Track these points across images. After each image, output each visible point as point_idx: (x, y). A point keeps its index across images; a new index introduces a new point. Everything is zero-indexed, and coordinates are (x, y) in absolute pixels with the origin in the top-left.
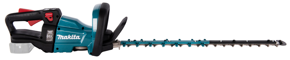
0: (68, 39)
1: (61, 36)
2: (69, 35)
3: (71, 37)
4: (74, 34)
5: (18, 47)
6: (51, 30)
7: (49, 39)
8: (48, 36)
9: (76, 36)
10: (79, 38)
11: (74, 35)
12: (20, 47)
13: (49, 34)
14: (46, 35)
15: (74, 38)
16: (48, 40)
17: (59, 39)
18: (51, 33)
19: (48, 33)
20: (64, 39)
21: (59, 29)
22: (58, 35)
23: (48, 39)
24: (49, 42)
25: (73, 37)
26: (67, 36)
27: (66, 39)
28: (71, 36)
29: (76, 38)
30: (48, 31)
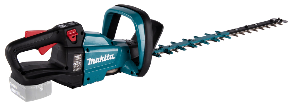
0: (100, 61)
1: (92, 60)
2: (101, 56)
3: (103, 59)
4: (107, 53)
5: (39, 89)
6: (79, 54)
7: (77, 68)
8: (75, 64)
9: (110, 55)
10: (113, 57)
11: (107, 55)
12: (42, 89)
13: (76, 61)
14: (73, 63)
15: (108, 59)
16: (75, 70)
17: (89, 64)
18: (78, 59)
19: (75, 59)
20: (96, 62)
21: (88, 50)
22: (87, 60)
23: (75, 68)
24: (78, 73)
25: (106, 58)
26: (98, 59)
27: (99, 62)
28: (103, 57)
29: (110, 59)
30: (75, 57)
